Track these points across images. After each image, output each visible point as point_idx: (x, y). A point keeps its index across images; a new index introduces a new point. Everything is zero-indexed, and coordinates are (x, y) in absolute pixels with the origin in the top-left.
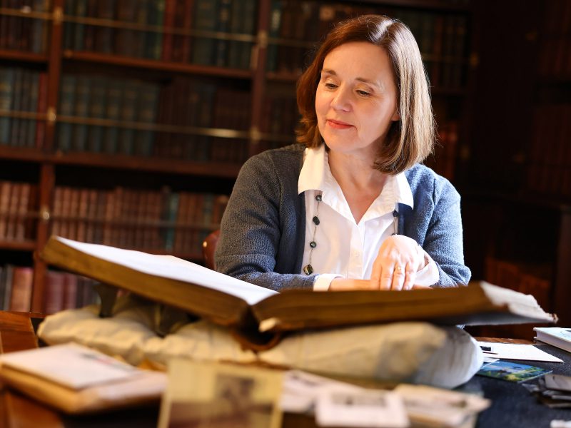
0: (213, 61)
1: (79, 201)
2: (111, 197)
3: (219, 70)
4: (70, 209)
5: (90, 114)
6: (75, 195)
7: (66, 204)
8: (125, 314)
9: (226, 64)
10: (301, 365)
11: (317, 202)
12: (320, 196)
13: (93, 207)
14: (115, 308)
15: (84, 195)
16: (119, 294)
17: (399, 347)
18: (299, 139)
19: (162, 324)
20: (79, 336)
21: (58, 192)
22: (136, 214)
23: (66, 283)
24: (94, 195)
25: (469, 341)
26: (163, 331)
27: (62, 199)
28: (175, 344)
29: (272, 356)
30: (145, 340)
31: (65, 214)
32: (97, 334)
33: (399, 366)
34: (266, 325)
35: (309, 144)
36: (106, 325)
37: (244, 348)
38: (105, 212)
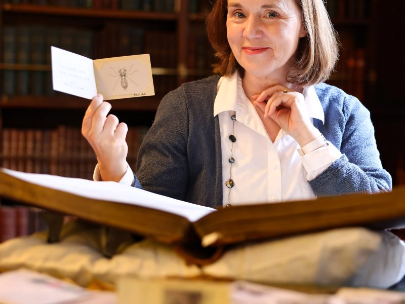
0: (141, 7)
1: (26, 140)
2: (54, 135)
3: (146, 14)
4: (17, 149)
5: (31, 61)
6: (22, 135)
7: (14, 144)
8: (73, 238)
9: (152, 9)
10: (245, 276)
11: (232, 121)
12: (235, 116)
13: (38, 146)
14: (63, 232)
15: (30, 135)
16: (67, 220)
17: (336, 252)
18: (216, 70)
19: (108, 245)
20: (30, 262)
21: (6, 134)
22: (79, 149)
23: (18, 216)
24: (39, 135)
25: (398, 243)
26: (109, 253)
27: (10, 140)
28: (122, 264)
29: (216, 269)
30: (93, 262)
31: (13, 153)
32: (47, 259)
33: (338, 270)
34: (209, 240)
35: (224, 73)
36: (54, 250)
37: (189, 264)
38: (50, 149)
